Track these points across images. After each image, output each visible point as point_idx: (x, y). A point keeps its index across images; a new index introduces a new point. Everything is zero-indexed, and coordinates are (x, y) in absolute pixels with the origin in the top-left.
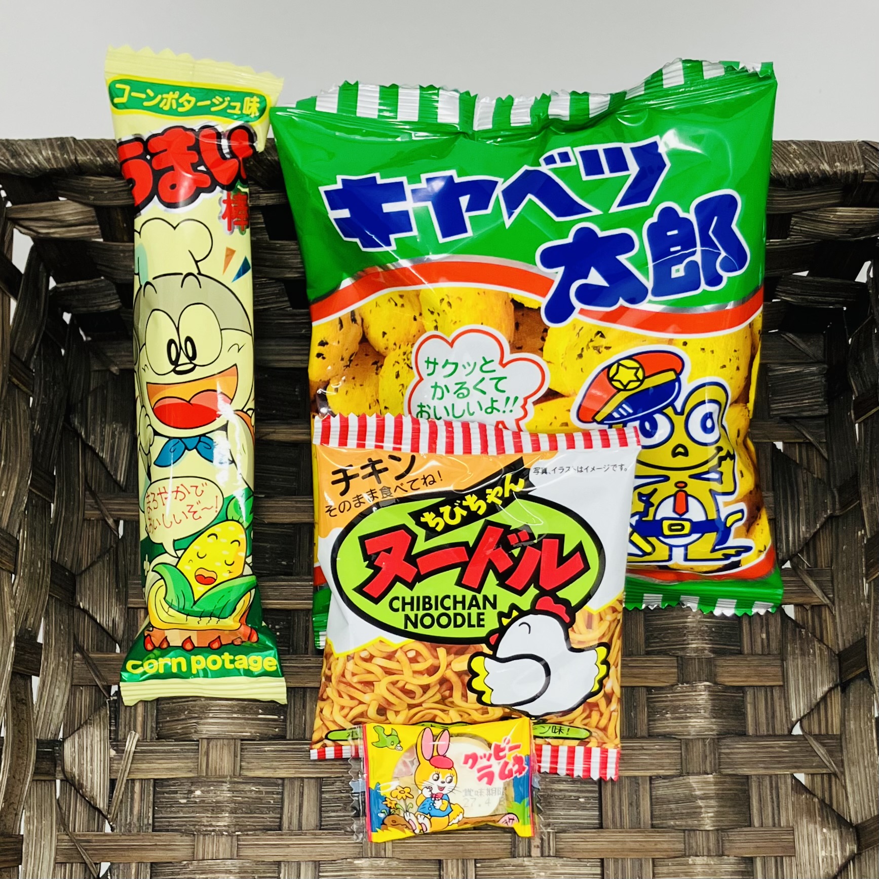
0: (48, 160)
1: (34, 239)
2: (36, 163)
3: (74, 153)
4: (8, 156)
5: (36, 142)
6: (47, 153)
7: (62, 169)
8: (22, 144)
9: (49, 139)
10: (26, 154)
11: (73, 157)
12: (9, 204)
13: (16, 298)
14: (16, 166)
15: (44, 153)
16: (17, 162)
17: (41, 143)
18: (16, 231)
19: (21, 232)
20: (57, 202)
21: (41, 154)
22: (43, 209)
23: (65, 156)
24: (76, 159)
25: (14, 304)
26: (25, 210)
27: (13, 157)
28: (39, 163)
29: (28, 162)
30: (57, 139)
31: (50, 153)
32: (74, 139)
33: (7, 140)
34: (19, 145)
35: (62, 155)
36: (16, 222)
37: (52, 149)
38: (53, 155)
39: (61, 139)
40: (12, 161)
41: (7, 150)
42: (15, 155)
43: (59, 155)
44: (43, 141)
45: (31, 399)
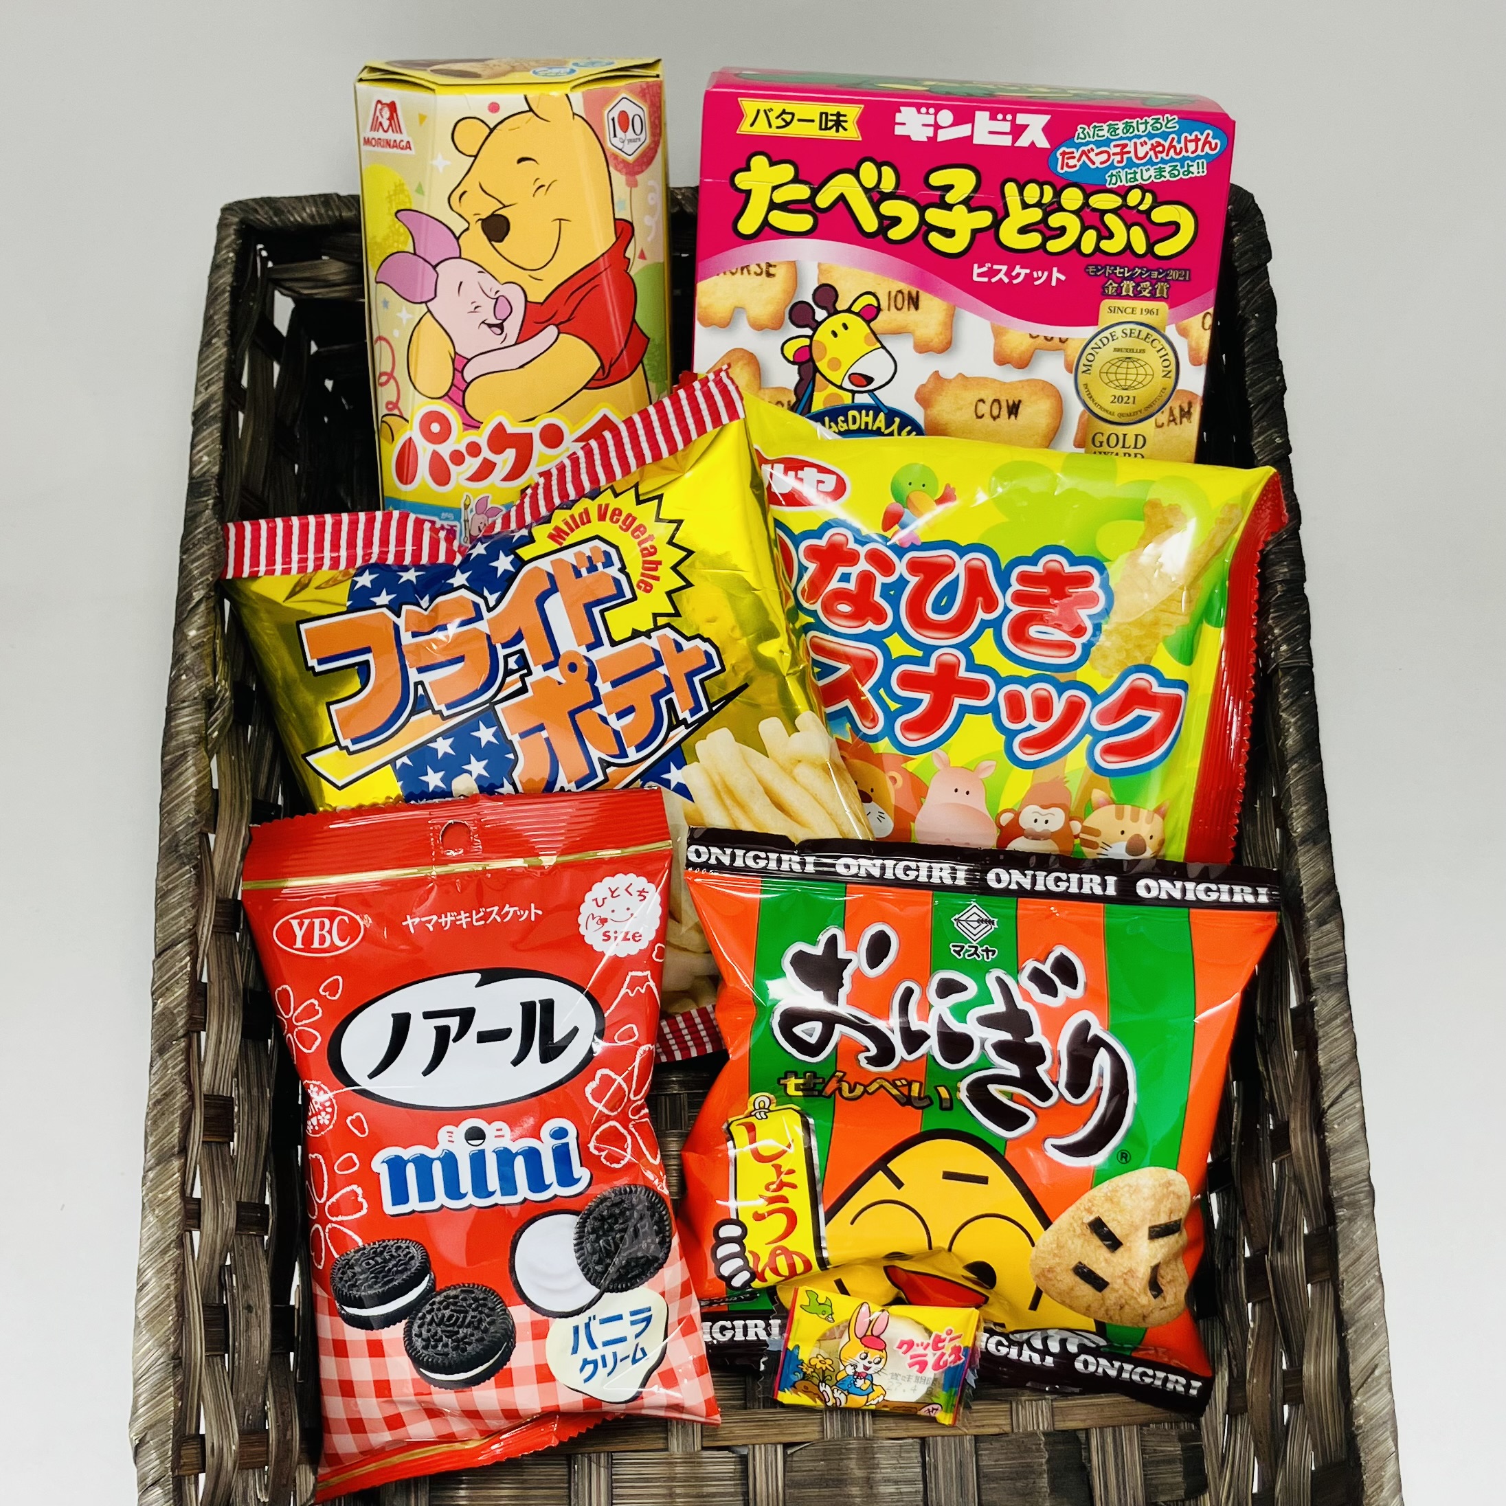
0: (312, 217)
1: (295, 300)
2: (299, 220)
3: (339, 209)
4: (271, 213)
5: (299, 198)
6: (310, 209)
7: (326, 226)
8: (285, 201)
9: (312, 196)
10: (289, 212)
11: (337, 214)
12: (270, 264)
13: (279, 362)
14: (279, 223)
15: (308, 210)
16: (280, 220)
17: (304, 200)
18: (277, 293)
19: (282, 293)
20: (319, 261)
21: (304, 209)
22: (304, 269)
23: (330, 213)
24: (340, 215)
25: (277, 368)
26: (287, 270)
27: (276, 215)
28: (302, 219)
29: (292, 219)
30: (320, 196)
31: (314, 209)
32: (338, 195)
33: (269, 198)
34: (282, 203)
35: (326, 211)
36: (279, 284)
37: (316, 206)
38: (317, 211)
39: (325, 196)
40: (276, 219)
41: (270, 208)
42: (278, 212)
43: (323, 211)
44: (306, 197)
45: (296, 467)
